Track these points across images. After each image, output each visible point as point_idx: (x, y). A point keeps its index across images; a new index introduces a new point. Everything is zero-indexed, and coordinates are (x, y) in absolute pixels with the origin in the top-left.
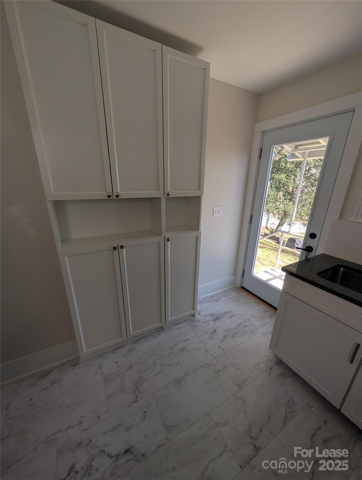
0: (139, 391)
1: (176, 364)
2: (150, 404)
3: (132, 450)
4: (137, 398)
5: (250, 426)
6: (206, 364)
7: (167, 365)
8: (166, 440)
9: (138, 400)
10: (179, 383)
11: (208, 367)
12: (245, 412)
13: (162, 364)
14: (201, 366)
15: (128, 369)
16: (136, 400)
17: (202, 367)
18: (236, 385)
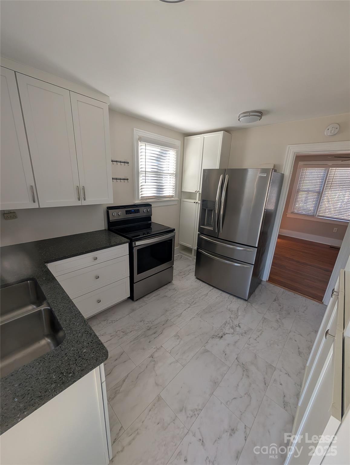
0: (240, 366)
1: (228, 403)
2: (226, 360)
3: (220, 338)
4: (238, 361)
5: (154, 367)
6: (197, 415)
7: (235, 398)
8: (205, 346)
9: (236, 360)
10: (215, 383)
11: (194, 412)
12: (157, 375)
13: (241, 397)
14: (202, 410)
15: (265, 381)
16: (237, 359)
17: (200, 409)
18: (163, 399)
